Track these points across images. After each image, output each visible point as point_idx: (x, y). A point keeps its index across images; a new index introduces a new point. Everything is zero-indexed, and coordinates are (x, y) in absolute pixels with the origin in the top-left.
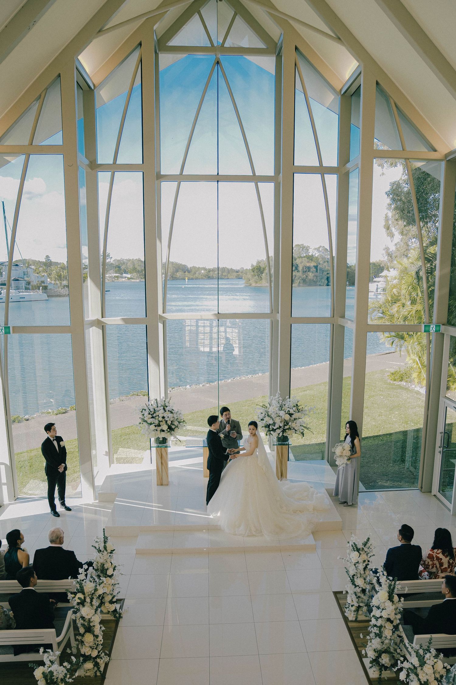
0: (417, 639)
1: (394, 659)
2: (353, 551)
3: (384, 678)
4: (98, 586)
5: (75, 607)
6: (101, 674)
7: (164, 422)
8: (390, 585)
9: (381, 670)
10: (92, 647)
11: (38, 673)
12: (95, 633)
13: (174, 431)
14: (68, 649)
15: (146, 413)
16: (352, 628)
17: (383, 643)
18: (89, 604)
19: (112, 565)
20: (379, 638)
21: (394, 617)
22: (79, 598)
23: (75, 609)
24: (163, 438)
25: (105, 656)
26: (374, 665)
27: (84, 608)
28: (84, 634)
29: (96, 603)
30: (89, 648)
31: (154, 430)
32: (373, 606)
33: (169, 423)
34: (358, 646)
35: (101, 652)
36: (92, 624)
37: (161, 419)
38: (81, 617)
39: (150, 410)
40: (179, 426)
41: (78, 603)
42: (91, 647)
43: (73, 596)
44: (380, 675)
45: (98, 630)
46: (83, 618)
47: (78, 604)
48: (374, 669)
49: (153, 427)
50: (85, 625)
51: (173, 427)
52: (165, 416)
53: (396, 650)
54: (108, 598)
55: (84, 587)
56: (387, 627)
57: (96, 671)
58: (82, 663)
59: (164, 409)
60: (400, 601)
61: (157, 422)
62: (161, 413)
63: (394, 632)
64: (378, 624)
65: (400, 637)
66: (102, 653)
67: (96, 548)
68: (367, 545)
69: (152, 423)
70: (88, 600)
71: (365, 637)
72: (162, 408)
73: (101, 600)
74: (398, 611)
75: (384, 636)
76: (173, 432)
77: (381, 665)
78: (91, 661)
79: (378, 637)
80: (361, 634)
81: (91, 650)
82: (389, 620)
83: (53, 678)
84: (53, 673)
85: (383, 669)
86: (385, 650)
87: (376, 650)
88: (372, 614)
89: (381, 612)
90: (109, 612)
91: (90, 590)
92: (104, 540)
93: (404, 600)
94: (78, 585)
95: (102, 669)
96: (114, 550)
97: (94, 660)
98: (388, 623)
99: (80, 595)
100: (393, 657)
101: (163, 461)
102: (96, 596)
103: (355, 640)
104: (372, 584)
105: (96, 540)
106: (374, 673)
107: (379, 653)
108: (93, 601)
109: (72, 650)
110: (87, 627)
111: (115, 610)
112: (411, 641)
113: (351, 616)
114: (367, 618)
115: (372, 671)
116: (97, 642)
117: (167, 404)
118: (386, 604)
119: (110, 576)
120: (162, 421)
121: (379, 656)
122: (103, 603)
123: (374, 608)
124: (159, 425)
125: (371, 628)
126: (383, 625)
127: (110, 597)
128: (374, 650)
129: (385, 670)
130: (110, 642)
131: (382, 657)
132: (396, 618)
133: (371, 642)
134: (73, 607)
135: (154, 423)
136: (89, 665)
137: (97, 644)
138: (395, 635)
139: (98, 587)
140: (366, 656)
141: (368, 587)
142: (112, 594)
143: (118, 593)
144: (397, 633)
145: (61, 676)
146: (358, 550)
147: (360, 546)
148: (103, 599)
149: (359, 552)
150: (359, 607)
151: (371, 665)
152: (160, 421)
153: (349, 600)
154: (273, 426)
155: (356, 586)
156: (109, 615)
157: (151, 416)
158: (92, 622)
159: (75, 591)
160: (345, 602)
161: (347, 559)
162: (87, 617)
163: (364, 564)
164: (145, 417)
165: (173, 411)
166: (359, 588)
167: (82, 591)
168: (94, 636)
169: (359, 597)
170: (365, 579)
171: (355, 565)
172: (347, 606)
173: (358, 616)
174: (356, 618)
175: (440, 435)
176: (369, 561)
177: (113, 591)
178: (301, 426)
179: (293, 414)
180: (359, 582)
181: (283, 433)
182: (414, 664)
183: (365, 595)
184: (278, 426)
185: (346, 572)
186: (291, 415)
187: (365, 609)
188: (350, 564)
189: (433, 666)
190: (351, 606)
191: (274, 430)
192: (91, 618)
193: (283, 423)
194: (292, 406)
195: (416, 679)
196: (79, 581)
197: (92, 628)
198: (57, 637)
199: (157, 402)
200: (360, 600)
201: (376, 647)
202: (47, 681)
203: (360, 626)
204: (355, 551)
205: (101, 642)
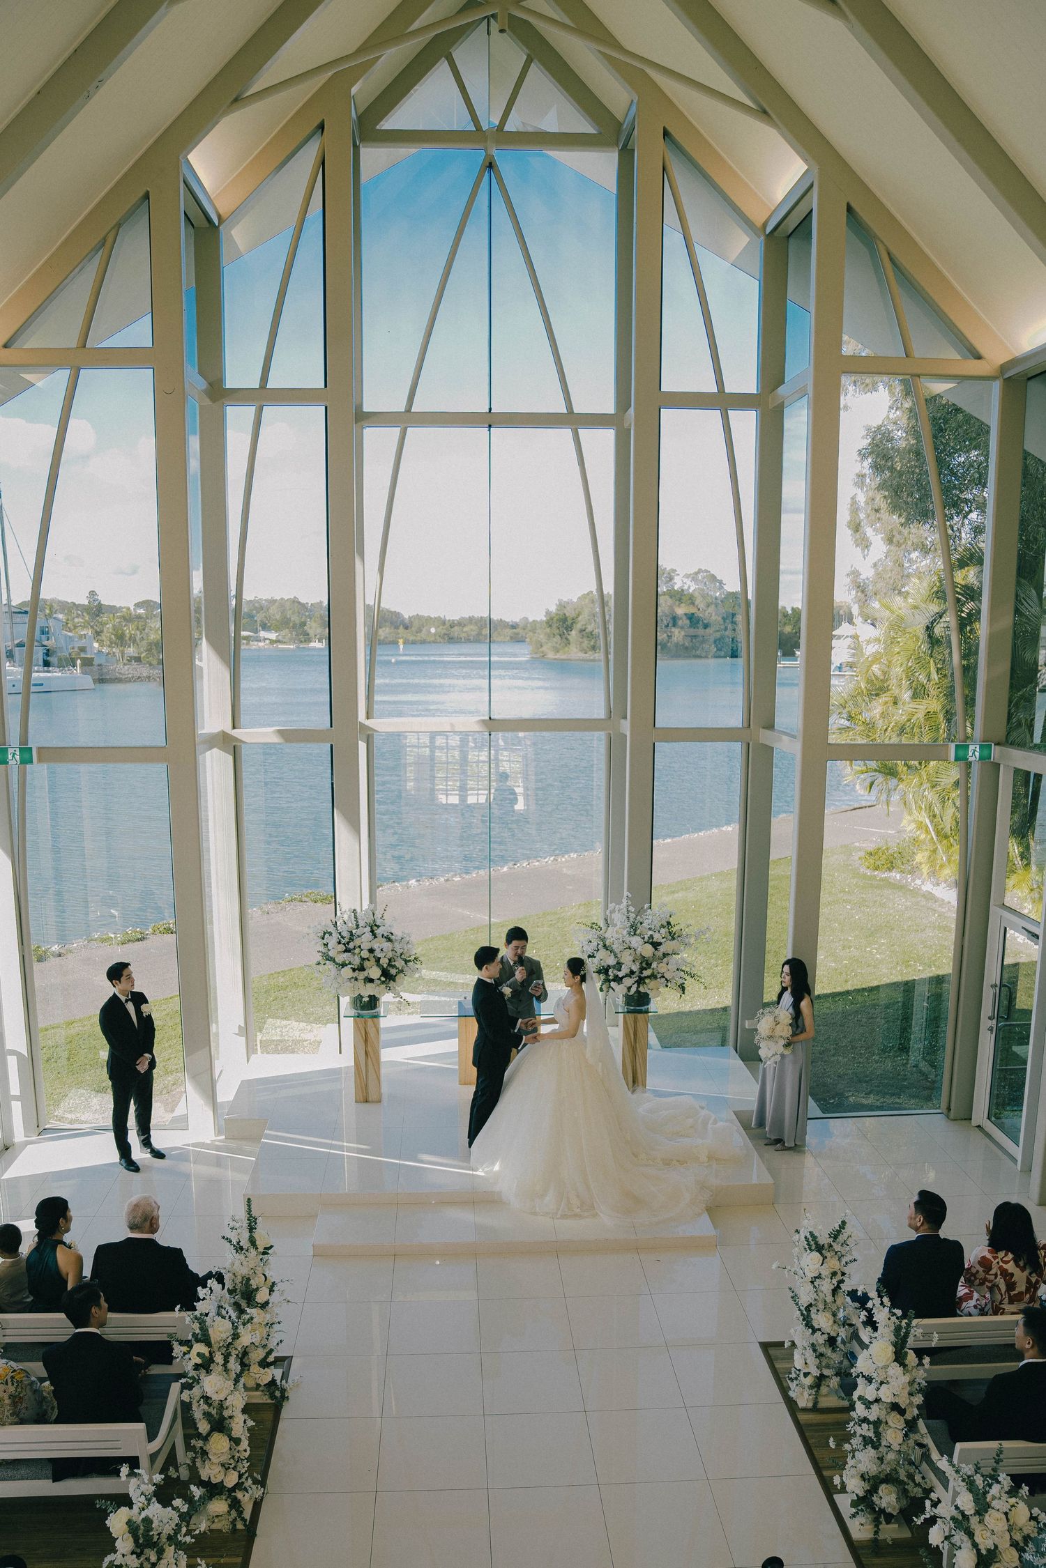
1: (907, 1497)
2: (809, 1251)
3: (884, 1540)
4: (242, 1327)
5: (190, 1375)
6: (245, 1525)
7: (373, 960)
8: (898, 1329)
9: (877, 1523)
10: (227, 1466)
11: (117, 1522)
12: (235, 1434)
13: (394, 981)
14: (171, 1468)
15: (332, 941)
16: (807, 1425)
17: (881, 1459)
18: (220, 1368)
19: (266, 1280)
20: (873, 1447)
21: (907, 1402)
22: (199, 1354)
23: (190, 1378)
24: (370, 996)
25: (254, 1487)
26: (862, 1510)
27: (209, 1378)
28: (209, 1434)
29: (234, 1366)
30: (220, 1468)
31: (350, 979)
32: (858, 1376)
33: (384, 962)
34: (821, 1465)
35: (245, 1476)
36: (226, 1414)
37: (365, 954)
38: (203, 1397)
40: (405, 969)
41: (196, 1365)
42: (223, 1465)
43: (185, 1349)
44: (876, 1533)
45: (240, 1425)
46: (206, 1399)
47: (197, 1367)
48: (861, 1519)
49: (347, 972)
50: (212, 1416)
51: (393, 971)
52: (375, 947)
53: (911, 1477)
54: (257, 1355)
55: (210, 1330)
56: (890, 1423)
57: (234, 1520)
59: (372, 931)
60: (921, 1364)
61: (357, 961)
62: (365, 941)
63: (906, 1435)
64: (872, 1418)
65: (921, 1445)
66: (247, 1479)
67: (230, 1241)
68: (841, 1238)
69: (347, 962)
70: (219, 1358)
71: (839, 1445)
72: (368, 929)
74: (916, 1386)
75: (884, 1443)
76: (391, 984)
77: (877, 1509)
78: (224, 1497)
79: (869, 1447)
80: (832, 1439)
81: (223, 1471)
82: (895, 1407)
83: (151, 1533)
84: (152, 1522)
85: (882, 1519)
86: (887, 1476)
87: (867, 1477)
88: (855, 1395)
89: (878, 1389)
90: (258, 1385)
91: (224, 1336)
92: (250, 1225)
93: (931, 1363)
94: (196, 1326)
95: (247, 1515)
96: (272, 1247)
97: (230, 1495)
98: (895, 1415)
99: (200, 1348)
100: (905, 1491)
101: (370, 1049)
102: (236, 1349)
103: (815, 1452)
104: (851, 1325)
105: (231, 1226)
106: (861, 1529)
107: (874, 1483)
108: (228, 1362)
109: (179, 1472)
110: (215, 1419)
111: (273, 1383)
112: (948, 1454)
113: (804, 1400)
114: (846, 1403)
115: (857, 1523)
116: (238, 1454)
117: (379, 922)
118: (890, 1372)
120: (368, 959)
121: (873, 1490)
122: (246, 1365)
123: (860, 1381)
124: (361, 968)
125: (855, 1425)
126: (883, 1418)
127: (261, 1354)
128: (862, 1476)
129: (888, 1522)
130: (264, 1453)
131: (880, 1491)
132: (911, 1404)
133: (853, 1457)
134: (184, 1375)
135: (350, 964)
136: (219, 1506)
137: (236, 1457)
138: (911, 1442)
139: (241, 1330)
140: (843, 1490)
141: (843, 1333)
142: (264, 1346)
143: (278, 1344)
144: (913, 1436)
145: (168, 1530)
146: (819, 1249)
147: (824, 1239)
148: (246, 1358)
149: (821, 1254)
150: (821, 1378)
151: (854, 1510)
152: (364, 959)
153: (798, 1362)
154: (615, 972)
155: (814, 1331)
156: (258, 1393)
157: (342, 947)
158: (227, 1408)
159: (190, 1337)
160: (787, 1366)
161: (793, 1270)
162: (216, 1398)
163: (835, 1281)
164: (329, 950)
165: (393, 937)
166: (823, 1333)
167: (205, 1339)
168: (230, 1440)
169: (822, 1355)
170: (834, 1315)
171: (812, 1282)
172: (793, 1376)
173: (820, 1399)
174: (815, 1403)
175: (992, 991)
176: (843, 1274)
177: (267, 1339)
178: (678, 970)
179: (660, 944)
180: (822, 1320)
181: (638, 987)
182: (962, 1508)
183: (834, 1350)
184: (628, 971)
185: (792, 1297)
186: (656, 945)
187: (835, 1382)
188: (801, 1280)
189: (1006, 1514)
190: (802, 1375)
191: (618, 980)
192: (225, 1399)
193: (638, 964)
194: (658, 927)
195: (967, 1541)
196: (198, 1316)
197: (228, 1421)
198: (149, 1442)
199: (356, 917)
200: (824, 1362)
201: (865, 1471)
202: (137, 1540)
203: (826, 1421)
204: (811, 1251)
205: (247, 1454)
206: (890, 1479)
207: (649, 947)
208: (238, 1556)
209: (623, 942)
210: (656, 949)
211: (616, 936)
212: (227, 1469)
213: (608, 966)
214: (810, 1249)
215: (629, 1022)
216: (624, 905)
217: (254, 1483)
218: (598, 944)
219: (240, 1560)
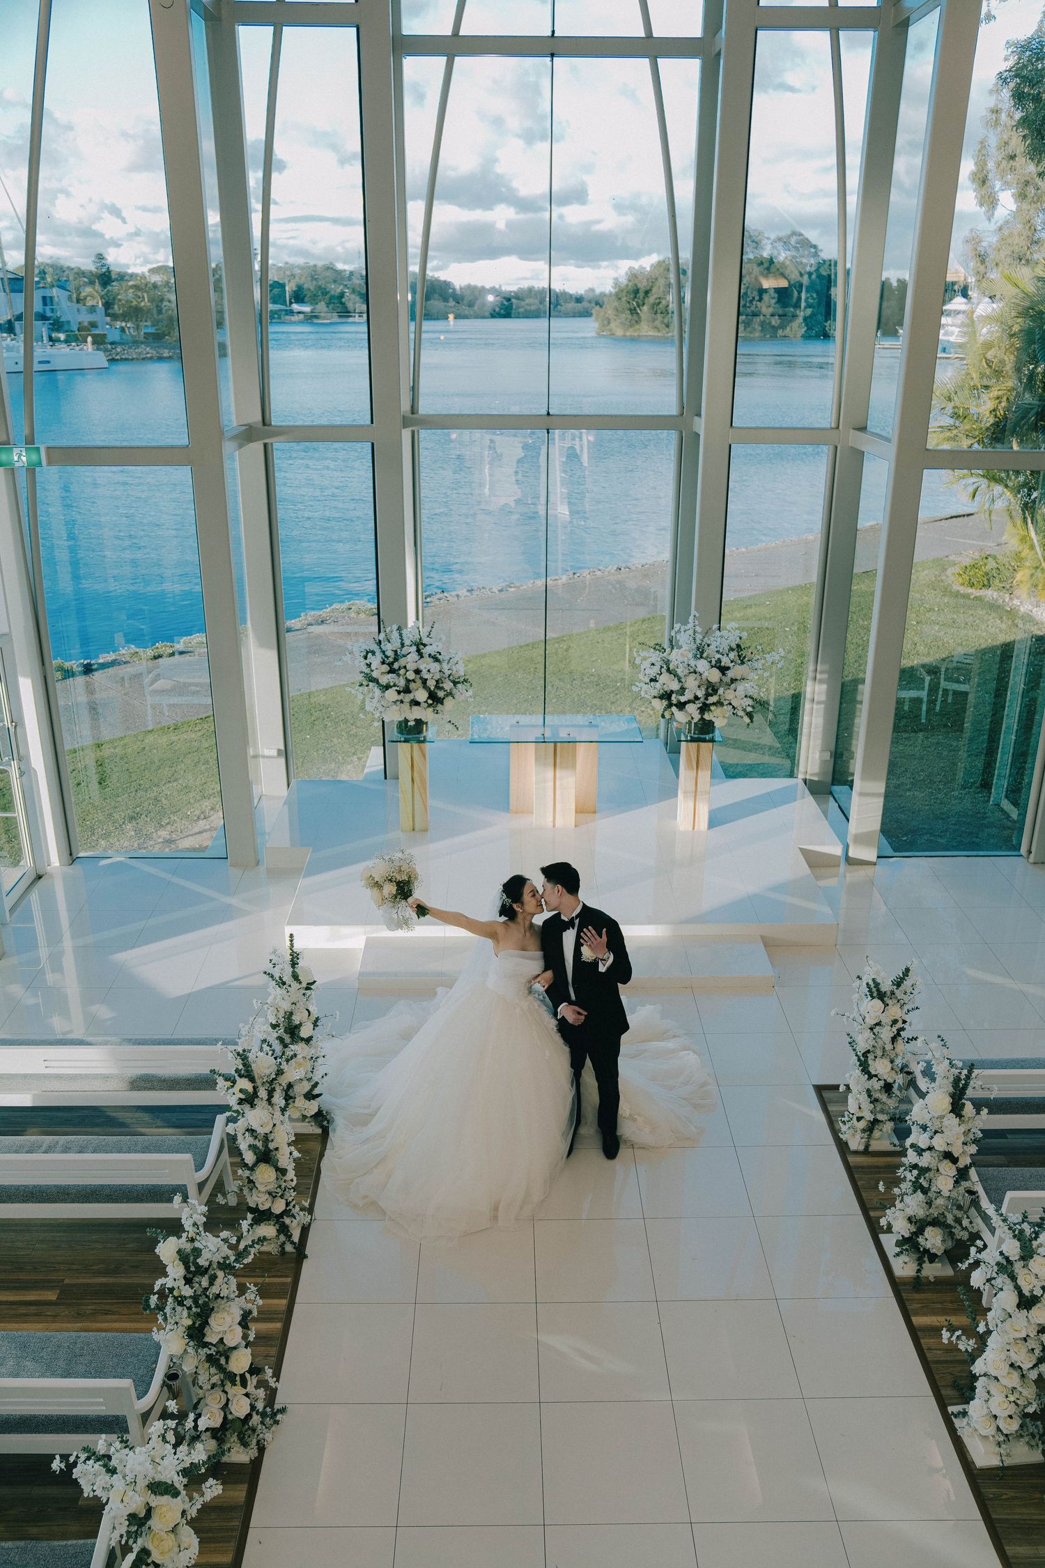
0: (1011, 1199)
1: (952, 1239)
2: (870, 998)
3: (928, 1278)
4: (285, 1063)
5: (234, 1109)
6: (294, 1248)
7: (419, 682)
8: (957, 1080)
9: (920, 1262)
10: (274, 1194)
11: (167, 1250)
12: (282, 1164)
13: (442, 704)
14: (219, 1197)
15: (375, 661)
16: (857, 1167)
17: (929, 1204)
18: (265, 1103)
19: (309, 1015)
20: (922, 1192)
21: (962, 1150)
22: (241, 1091)
23: (234, 1111)
24: (416, 720)
25: (301, 1213)
26: (907, 1250)
27: (254, 1112)
28: (255, 1165)
29: (279, 1099)
30: (267, 1196)
31: (395, 702)
32: (912, 1124)
33: (431, 684)
34: (868, 1206)
35: (292, 1204)
36: (271, 1146)
37: (411, 675)
38: (247, 1130)
39: (384, 652)
40: (454, 691)
41: (240, 1099)
42: (270, 1194)
43: (229, 1084)
44: (919, 1271)
45: (286, 1156)
46: (251, 1131)
47: (241, 1102)
48: (904, 1258)
49: (391, 694)
50: (258, 1148)
51: (441, 694)
52: (422, 667)
53: (958, 1221)
54: (302, 1089)
55: (253, 1065)
56: (942, 1170)
57: (284, 1243)
58: (250, 1225)
59: (418, 651)
60: (978, 1113)
61: (402, 683)
62: (411, 660)
63: (957, 1182)
64: (923, 1165)
65: (971, 1192)
66: (294, 1206)
67: (272, 977)
68: (904, 986)
69: (392, 684)
70: (263, 1093)
71: (888, 1189)
72: (414, 648)
73: (287, 1092)
74: (971, 1136)
75: (933, 1189)
76: (439, 707)
77: (922, 1249)
78: (272, 1223)
79: (918, 1192)
80: (881, 1183)
81: (270, 1199)
82: (948, 1156)
83: (200, 1261)
84: (200, 1251)
85: (926, 1259)
86: (934, 1219)
87: (914, 1220)
88: (908, 1142)
89: (932, 1138)
90: (304, 1117)
91: (267, 1072)
92: (292, 960)
93: (989, 1113)
94: (239, 1062)
95: (296, 1238)
97: (278, 1220)
98: (947, 1162)
99: (244, 1084)
100: (952, 1234)
101: (417, 776)
102: (280, 1085)
103: (863, 1194)
104: (909, 1073)
105: (274, 962)
106: (904, 1267)
107: (920, 1225)
108: (273, 1096)
109: (227, 1198)
110: (261, 1150)
112: (997, 1202)
113: (856, 1143)
114: (898, 1149)
115: (901, 1261)
116: (284, 1184)
117: (425, 640)
118: (946, 1122)
119: (308, 1040)
120: (414, 681)
121: (920, 1231)
122: (291, 1098)
123: (915, 1129)
124: (407, 690)
125: (905, 1170)
126: (933, 1166)
127: (306, 1087)
128: (910, 1219)
129: (931, 1262)
130: (311, 1181)
131: (926, 1233)
132: (964, 1153)
133: (902, 1200)
134: (229, 1108)
135: (395, 685)
136: (268, 1230)
137: (283, 1187)
138: (961, 1189)
139: (284, 1066)
140: (889, 1229)
141: (900, 1079)
142: (309, 1080)
144: (965, 1184)
145: (217, 1257)
146: (881, 996)
147: (886, 986)
148: (291, 1092)
149: (883, 1001)
150: (875, 1122)
151: (898, 1249)
152: (410, 681)
153: (852, 1105)
154: (678, 697)
155: (871, 1076)
156: (306, 1124)
157: (386, 668)
158: (272, 1141)
159: (233, 1072)
160: (842, 1109)
161: (852, 1017)
162: (261, 1131)
163: (894, 1029)
164: (372, 671)
165: (440, 657)
166: (879, 1080)
167: (248, 1074)
168: (276, 1171)
169: (876, 1100)
170: (892, 1062)
171: (871, 1029)
172: (846, 1119)
173: (872, 1142)
174: (867, 1146)
176: (904, 1022)
177: (312, 1072)
178: (746, 696)
179: (728, 668)
180: (880, 1067)
181: (703, 714)
182: (1006, 1254)
183: (890, 1096)
184: (691, 697)
185: (850, 1043)
186: (723, 670)
187: (889, 1126)
188: (860, 1027)
190: (855, 1119)
191: (681, 706)
192: (271, 1132)
193: (703, 689)
194: (727, 649)
195: (1009, 1285)
196: (241, 1052)
197: (274, 1153)
198: (196, 1171)
199: (401, 635)
200: (879, 1107)
201: (912, 1214)
202: (187, 1268)
203: (876, 1164)
204: (873, 997)
205: (294, 1184)
206: (937, 1222)
207: (716, 671)
208: (288, 1276)
209: (689, 665)
210: (724, 674)
211: (681, 659)
212: (274, 1197)
213: (671, 691)
214: (872, 996)
215: (692, 753)
216: (690, 625)
217: (301, 1210)
218: (662, 667)
219: (289, 1280)
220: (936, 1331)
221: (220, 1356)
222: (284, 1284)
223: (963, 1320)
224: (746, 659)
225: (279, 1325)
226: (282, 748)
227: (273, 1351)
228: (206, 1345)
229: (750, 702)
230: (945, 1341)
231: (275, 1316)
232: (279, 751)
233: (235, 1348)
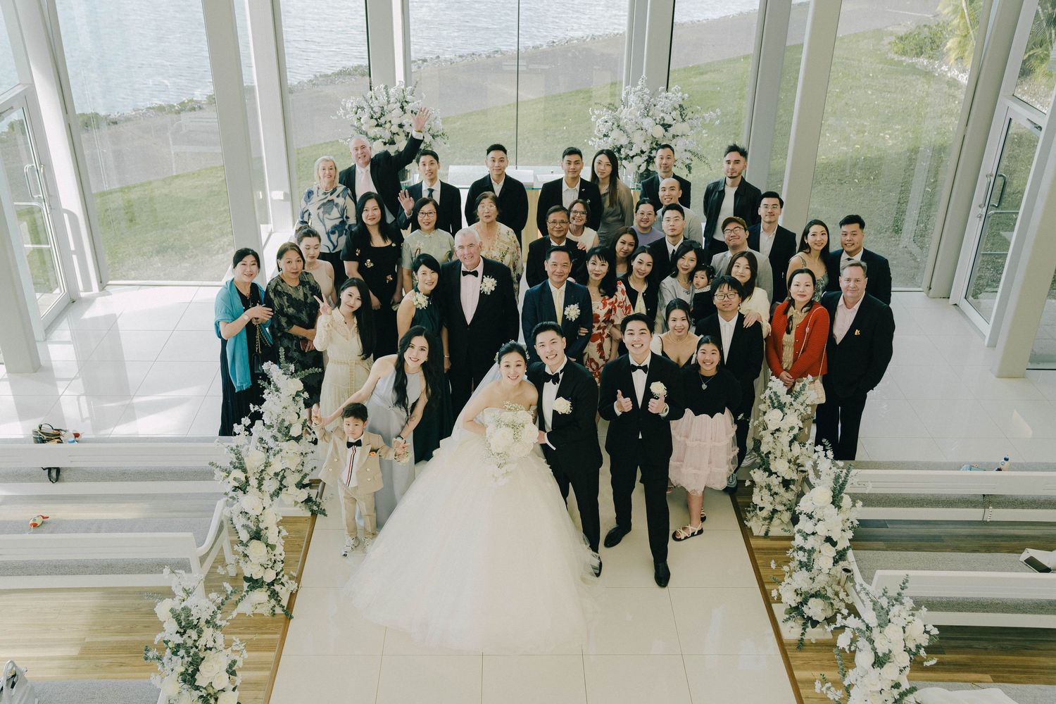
0: (879, 577)
1: (831, 609)
2: (772, 408)
3: (810, 640)
4: (272, 457)
6: (283, 610)
7: (402, 135)
8: (837, 478)
9: (804, 627)
10: (265, 566)
11: (163, 610)
12: (270, 542)
14: (220, 567)
15: (365, 117)
16: (756, 549)
17: (812, 580)
18: (255, 490)
19: (299, 418)
20: (807, 570)
21: (840, 536)
22: (235, 479)
23: (230, 497)
25: (289, 582)
26: (793, 617)
27: (247, 497)
28: (249, 542)
29: (270, 485)
30: (259, 567)
32: (800, 513)
34: (764, 581)
35: (281, 574)
36: (262, 526)
37: (395, 129)
38: (241, 513)
39: (372, 108)
40: (433, 144)
41: (234, 487)
42: (262, 566)
43: (225, 474)
44: (803, 634)
45: (275, 535)
46: (245, 514)
47: (235, 489)
48: (791, 623)
49: (378, 146)
50: (251, 528)
52: (404, 122)
53: (837, 594)
54: (292, 480)
55: (245, 459)
56: (823, 552)
57: (274, 606)
58: (247, 592)
59: (402, 108)
60: (854, 506)
61: (387, 136)
62: (395, 116)
63: (836, 562)
64: (808, 546)
65: (846, 570)
66: (283, 576)
68: (801, 399)
69: (378, 136)
70: (253, 482)
71: (779, 566)
72: (399, 105)
73: (281, 481)
74: (849, 524)
75: (816, 566)
77: (806, 617)
79: (804, 569)
80: (773, 561)
81: (262, 570)
82: (829, 540)
83: (190, 618)
84: (190, 610)
85: (809, 624)
86: (816, 592)
87: (799, 592)
88: (797, 528)
89: (816, 524)
90: (296, 503)
91: (257, 464)
93: (864, 506)
94: (233, 456)
95: (285, 603)
97: (269, 588)
98: (827, 545)
99: (238, 474)
100: (830, 605)
102: (268, 474)
103: (761, 571)
104: (802, 472)
106: (791, 631)
107: (806, 597)
108: (263, 485)
109: (227, 570)
110: (253, 530)
111: (309, 500)
112: (869, 580)
113: (758, 529)
114: (787, 534)
115: (789, 627)
116: (274, 557)
117: (409, 98)
118: (826, 511)
119: (298, 439)
120: (397, 134)
121: (805, 602)
122: (285, 487)
123: (802, 517)
124: (392, 142)
125: (794, 551)
126: (816, 548)
127: (297, 477)
128: (795, 591)
129: (813, 627)
130: (299, 555)
131: (809, 603)
132: (842, 538)
133: (791, 576)
134: (226, 495)
135: (381, 137)
136: (261, 595)
137: (273, 560)
138: (839, 568)
139: (272, 459)
140: (779, 600)
141: (795, 477)
142: (300, 472)
143: (312, 470)
144: (842, 564)
145: (206, 616)
146: (781, 406)
147: (786, 398)
148: (284, 480)
149: (782, 411)
150: (774, 511)
151: (787, 616)
152: (394, 134)
153: (755, 499)
154: (627, 151)
155: (771, 473)
156: (297, 508)
157: (374, 122)
158: (263, 522)
159: (228, 465)
160: (747, 501)
162: (253, 513)
163: (791, 434)
164: (362, 125)
166: (778, 476)
167: (241, 466)
168: (267, 546)
169: (776, 494)
170: (789, 462)
171: (772, 434)
172: (751, 509)
173: (771, 529)
174: (767, 533)
175: (986, 181)
177: (303, 465)
178: (685, 150)
179: (670, 126)
180: (780, 466)
181: (648, 165)
182: (867, 622)
183: (786, 490)
184: (638, 151)
186: (666, 127)
187: (787, 516)
189: (904, 628)
190: (758, 509)
191: (629, 159)
192: (261, 514)
193: (648, 143)
194: (670, 109)
195: (868, 646)
196: (235, 448)
197: (265, 531)
198: (198, 546)
199: (387, 93)
200: (778, 498)
201: (798, 587)
202: (180, 624)
203: (773, 547)
204: (774, 408)
205: (282, 558)
206: (816, 595)
207: (661, 128)
208: (276, 633)
209: (636, 123)
210: (666, 131)
211: (630, 117)
212: (265, 569)
213: (621, 146)
214: (773, 406)
216: (639, 87)
217: (290, 579)
218: (613, 124)
219: (278, 636)
220: (811, 683)
221: (211, 697)
222: (273, 639)
223: (833, 675)
224: (687, 118)
225: (267, 673)
226: (288, 192)
227: (262, 694)
228: (197, 688)
229: (689, 155)
230: (817, 690)
231: (264, 666)
232: (285, 194)
233: (223, 690)
